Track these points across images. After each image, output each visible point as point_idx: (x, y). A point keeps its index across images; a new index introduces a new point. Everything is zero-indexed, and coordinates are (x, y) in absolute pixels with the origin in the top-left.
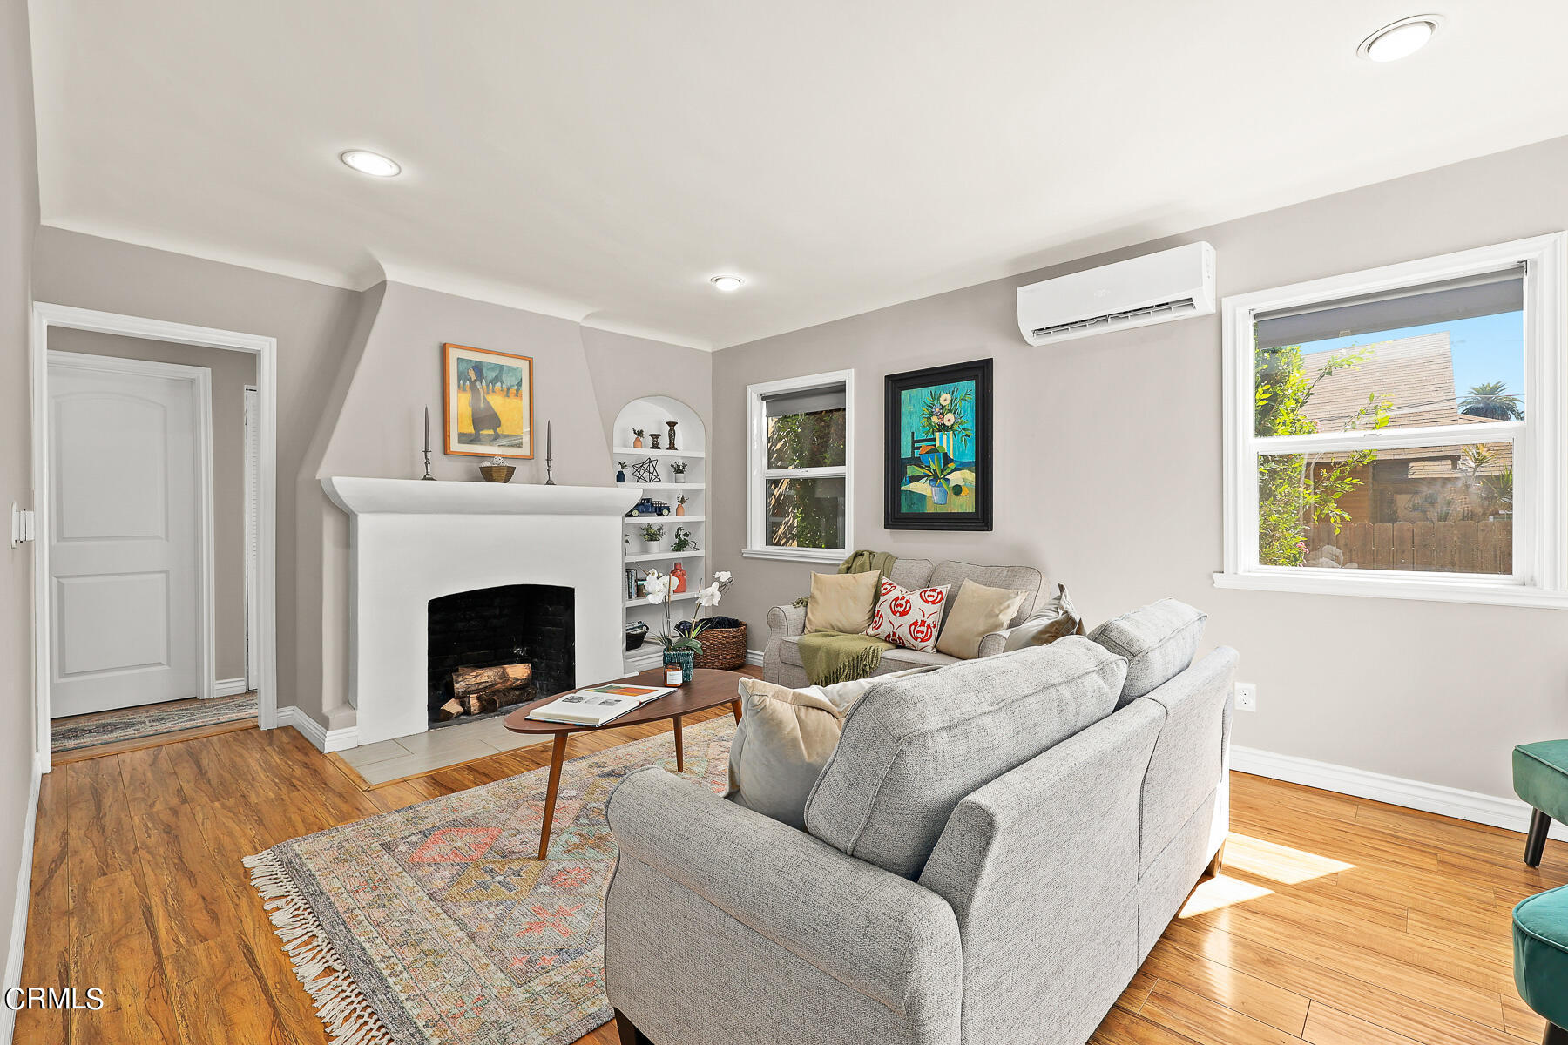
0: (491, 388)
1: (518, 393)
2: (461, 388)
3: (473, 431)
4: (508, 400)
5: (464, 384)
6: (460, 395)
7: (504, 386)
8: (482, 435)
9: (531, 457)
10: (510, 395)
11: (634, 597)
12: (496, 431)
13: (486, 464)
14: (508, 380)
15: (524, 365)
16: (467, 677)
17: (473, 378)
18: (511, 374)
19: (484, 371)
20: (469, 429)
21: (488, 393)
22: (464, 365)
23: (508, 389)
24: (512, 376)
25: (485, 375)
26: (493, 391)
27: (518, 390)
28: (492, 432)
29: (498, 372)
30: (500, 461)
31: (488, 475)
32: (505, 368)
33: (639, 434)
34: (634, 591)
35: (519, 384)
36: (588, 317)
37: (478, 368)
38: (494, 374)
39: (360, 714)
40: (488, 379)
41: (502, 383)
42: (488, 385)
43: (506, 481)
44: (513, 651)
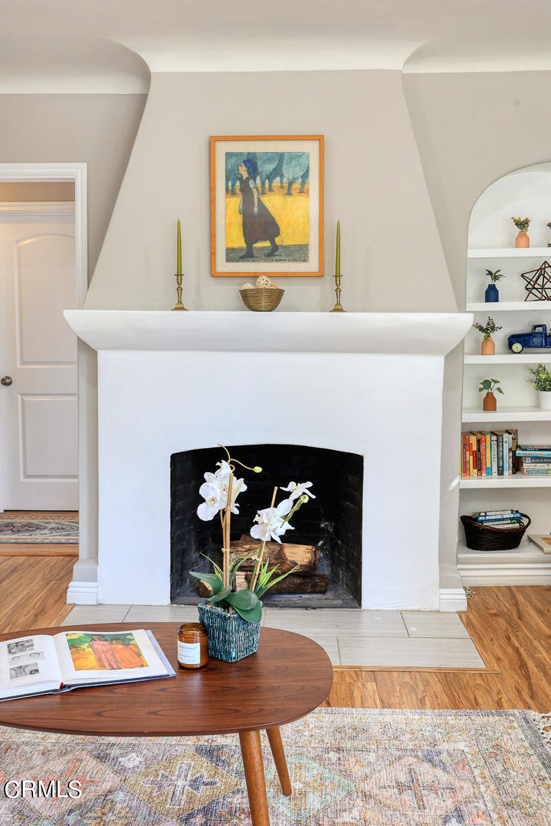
0: (267, 185)
1: (303, 191)
2: (230, 192)
3: (244, 245)
4: (290, 199)
5: (233, 185)
6: (229, 200)
7: (285, 180)
8: (256, 249)
9: (320, 275)
10: (294, 192)
11: (506, 473)
12: (273, 242)
13: (248, 286)
14: (289, 172)
15: (311, 148)
16: (240, 549)
17: (245, 175)
18: (294, 163)
19: (259, 164)
20: (240, 243)
21: (263, 193)
22: (233, 160)
23: (290, 184)
24: (296, 166)
25: (260, 169)
26: (271, 190)
27: (303, 183)
28: (267, 244)
29: (276, 163)
30: (263, 282)
31: (250, 301)
32: (286, 157)
33: (522, 224)
34: (508, 463)
35: (305, 176)
36: (409, 61)
37: (251, 162)
38: (270, 167)
39: (101, 570)
40: (264, 174)
41: (282, 176)
42: (263, 183)
43: (271, 309)
44: (319, 524)
